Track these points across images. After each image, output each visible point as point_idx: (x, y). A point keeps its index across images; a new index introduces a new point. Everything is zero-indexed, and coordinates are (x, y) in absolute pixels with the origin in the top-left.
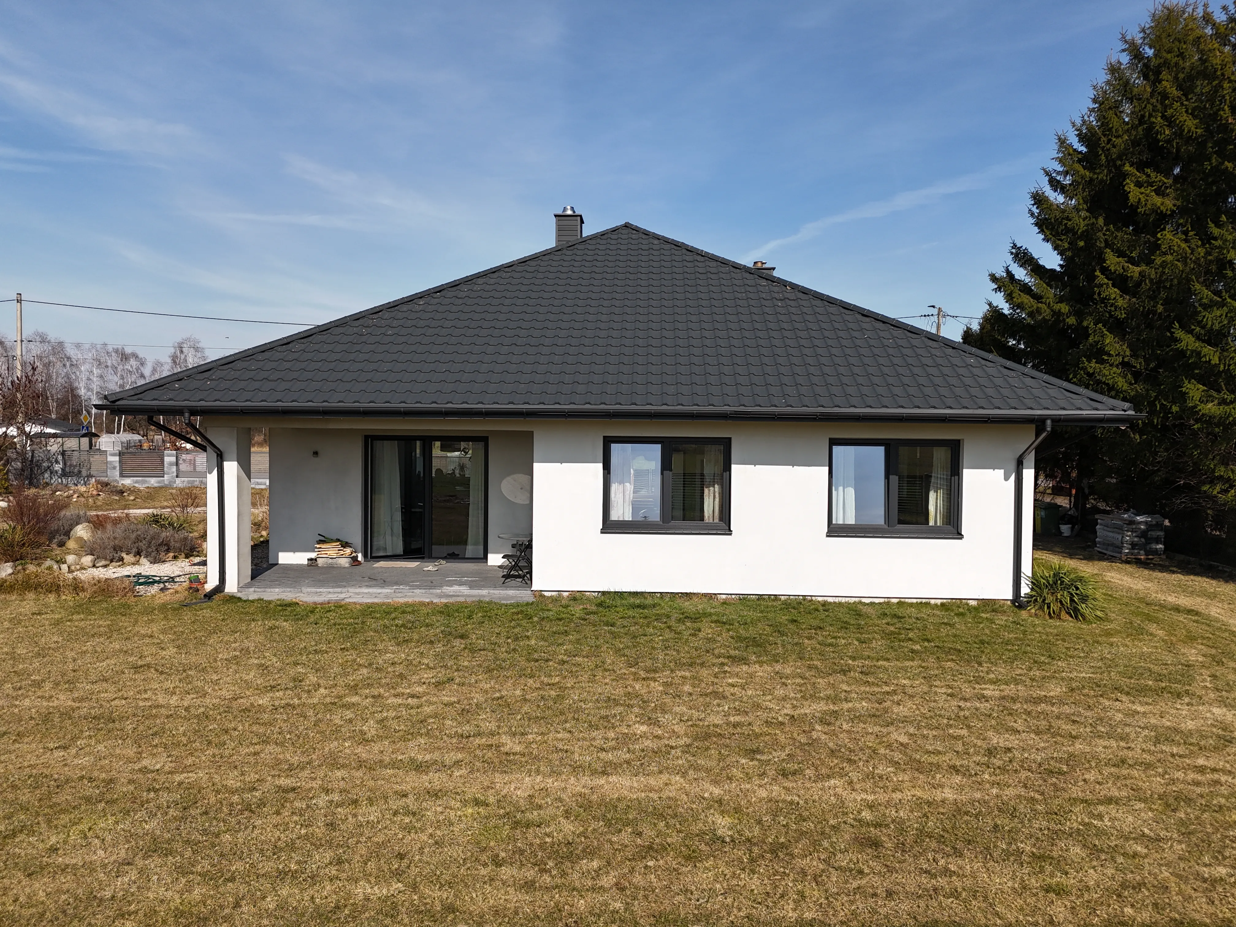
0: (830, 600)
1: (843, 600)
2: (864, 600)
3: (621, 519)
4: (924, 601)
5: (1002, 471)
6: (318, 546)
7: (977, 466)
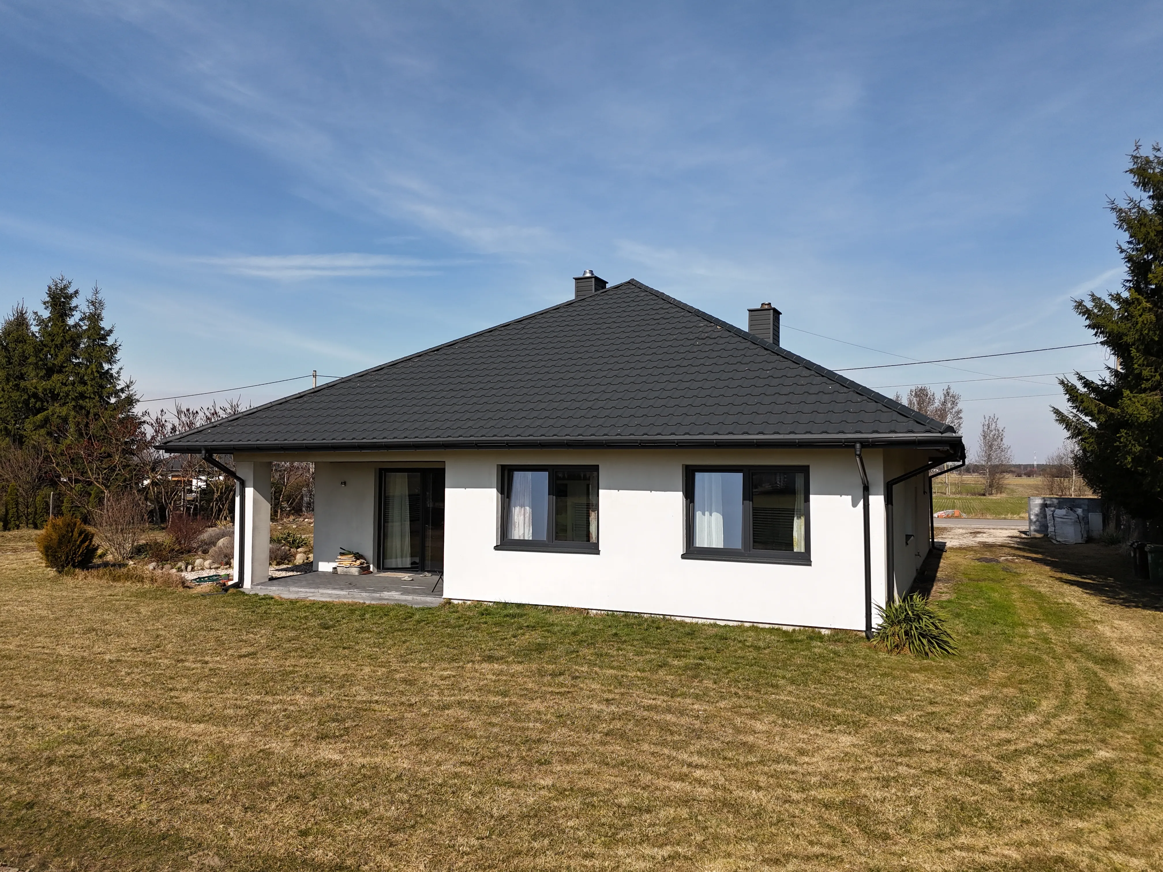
0: (688, 620)
1: (700, 621)
2: (718, 622)
3: (522, 538)
4: (776, 626)
5: (850, 497)
6: (339, 557)
7: (823, 492)
